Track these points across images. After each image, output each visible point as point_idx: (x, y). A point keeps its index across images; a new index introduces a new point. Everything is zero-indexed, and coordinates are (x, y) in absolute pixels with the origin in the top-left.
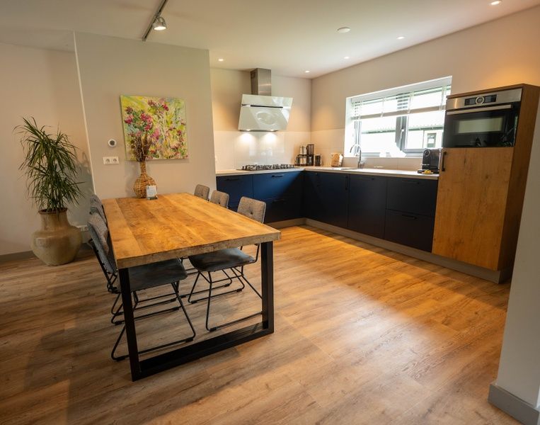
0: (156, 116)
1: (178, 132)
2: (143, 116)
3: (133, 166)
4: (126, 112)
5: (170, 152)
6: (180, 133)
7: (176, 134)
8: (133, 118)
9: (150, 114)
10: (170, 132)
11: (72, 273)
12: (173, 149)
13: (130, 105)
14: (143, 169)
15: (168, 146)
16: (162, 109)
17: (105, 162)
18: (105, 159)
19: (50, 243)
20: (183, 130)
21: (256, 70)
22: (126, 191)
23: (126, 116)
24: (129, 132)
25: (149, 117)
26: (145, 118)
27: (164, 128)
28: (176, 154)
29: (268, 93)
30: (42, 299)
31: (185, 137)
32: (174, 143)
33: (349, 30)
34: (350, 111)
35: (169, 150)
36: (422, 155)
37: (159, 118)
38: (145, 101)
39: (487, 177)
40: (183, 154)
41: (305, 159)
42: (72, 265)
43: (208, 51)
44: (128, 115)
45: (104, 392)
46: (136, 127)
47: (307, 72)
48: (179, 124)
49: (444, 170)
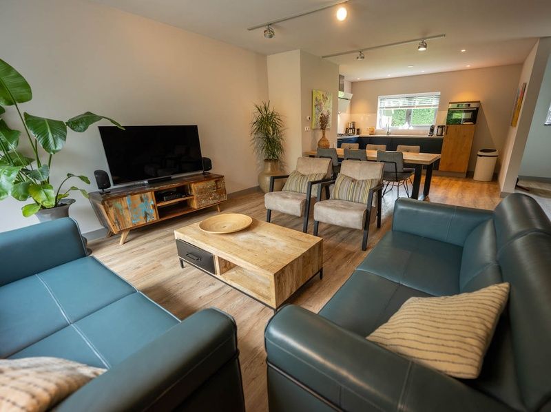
4: (315, 100)
9: (322, 102)
14: (324, 134)
16: (325, 99)
24: (316, 112)
27: (326, 110)
29: (343, 89)
34: (380, 104)
36: (429, 128)
37: (325, 104)
39: (465, 136)
41: (351, 131)
44: (316, 102)
46: (317, 109)
49: (446, 134)
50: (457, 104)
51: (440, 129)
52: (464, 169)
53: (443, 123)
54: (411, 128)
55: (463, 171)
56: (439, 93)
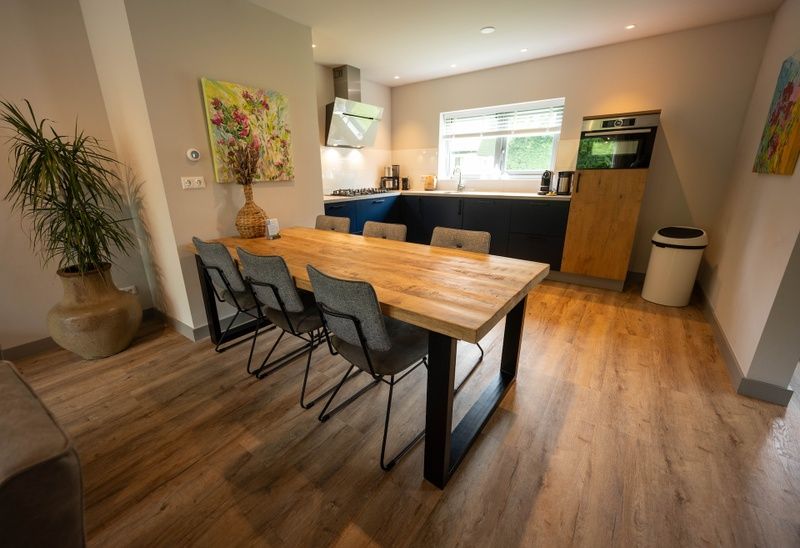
0: (254, 117)
1: (283, 142)
2: (237, 116)
3: (225, 192)
4: (212, 106)
5: (273, 171)
6: (284, 143)
7: (279, 144)
8: (222, 116)
9: (246, 113)
10: (272, 141)
11: (154, 363)
12: (278, 166)
13: (217, 96)
14: (249, 196)
15: (271, 163)
16: (260, 107)
17: (185, 185)
18: (184, 180)
19: (94, 324)
20: (288, 140)
21: (345, 66)
22: (218, 229)
23: (212, 113)
24: (220, 139)
25: (244, 118)
26: (240, 119)
27: (265, 136)
28: (280, 175)
29: (358, 98)
30: (146, 416)
31: (291, 150)
32: (278, 158)
33: (491, 30)
34: (444, 129)
35: (272, 168)
36: (541, 177)
37: (258, 120)
38: (239, 91)
39: (621, 197)
40: (289, 174)
41: (391, 182)
42: (133, 351)
43: (309, 29)
44: (215, 112)
45: (423, 520)
46: (227, 131)
47: (397, 77)
48: (283, 131)
49: (577, 191)
50: (601, 122)
51: (564, 180)
52: (619, 272)
53: (570, 165)
54: (506, 177)
55: (616, 277)
56: (562, 101)
